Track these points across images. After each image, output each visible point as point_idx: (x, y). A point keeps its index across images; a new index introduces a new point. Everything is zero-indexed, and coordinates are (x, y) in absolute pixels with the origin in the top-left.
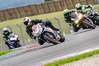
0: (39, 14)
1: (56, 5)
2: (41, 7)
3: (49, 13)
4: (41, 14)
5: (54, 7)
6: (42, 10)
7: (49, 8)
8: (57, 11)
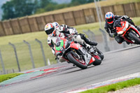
0: (6, 35)
1: (31, 23)
2: (9, 26)
3: (20, 33)
4: (9, 35)
5: (28, 27)
6: (11, 29)
7: (20, 27)
8: (31, 31)
